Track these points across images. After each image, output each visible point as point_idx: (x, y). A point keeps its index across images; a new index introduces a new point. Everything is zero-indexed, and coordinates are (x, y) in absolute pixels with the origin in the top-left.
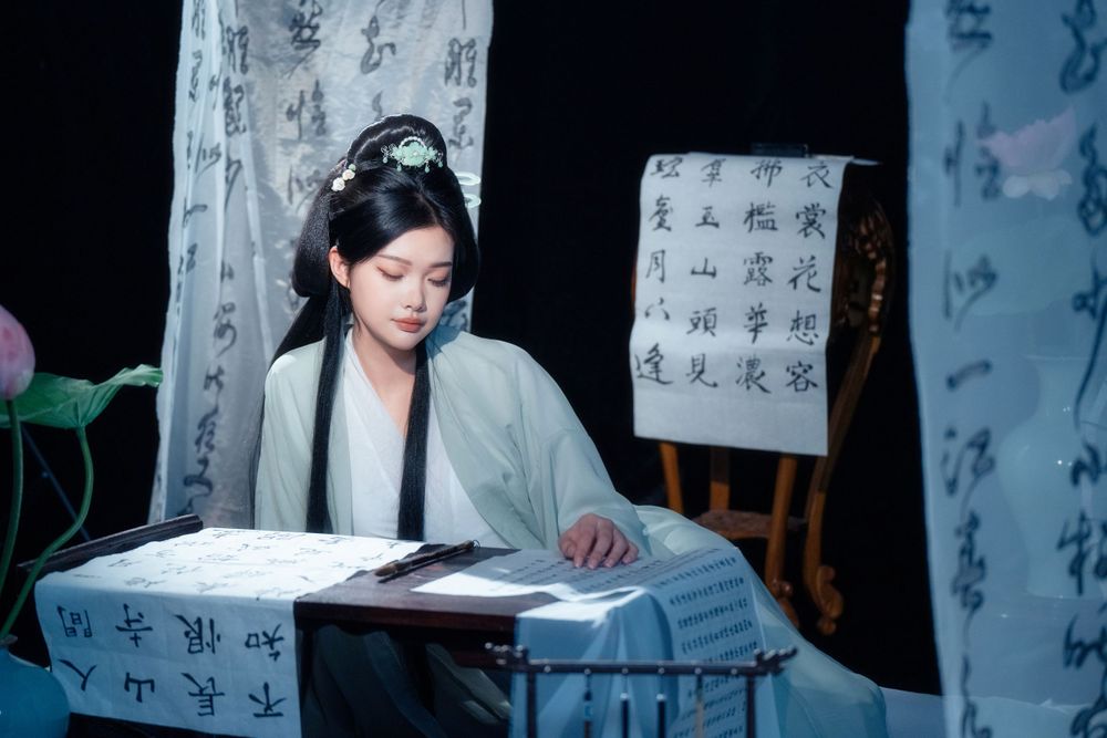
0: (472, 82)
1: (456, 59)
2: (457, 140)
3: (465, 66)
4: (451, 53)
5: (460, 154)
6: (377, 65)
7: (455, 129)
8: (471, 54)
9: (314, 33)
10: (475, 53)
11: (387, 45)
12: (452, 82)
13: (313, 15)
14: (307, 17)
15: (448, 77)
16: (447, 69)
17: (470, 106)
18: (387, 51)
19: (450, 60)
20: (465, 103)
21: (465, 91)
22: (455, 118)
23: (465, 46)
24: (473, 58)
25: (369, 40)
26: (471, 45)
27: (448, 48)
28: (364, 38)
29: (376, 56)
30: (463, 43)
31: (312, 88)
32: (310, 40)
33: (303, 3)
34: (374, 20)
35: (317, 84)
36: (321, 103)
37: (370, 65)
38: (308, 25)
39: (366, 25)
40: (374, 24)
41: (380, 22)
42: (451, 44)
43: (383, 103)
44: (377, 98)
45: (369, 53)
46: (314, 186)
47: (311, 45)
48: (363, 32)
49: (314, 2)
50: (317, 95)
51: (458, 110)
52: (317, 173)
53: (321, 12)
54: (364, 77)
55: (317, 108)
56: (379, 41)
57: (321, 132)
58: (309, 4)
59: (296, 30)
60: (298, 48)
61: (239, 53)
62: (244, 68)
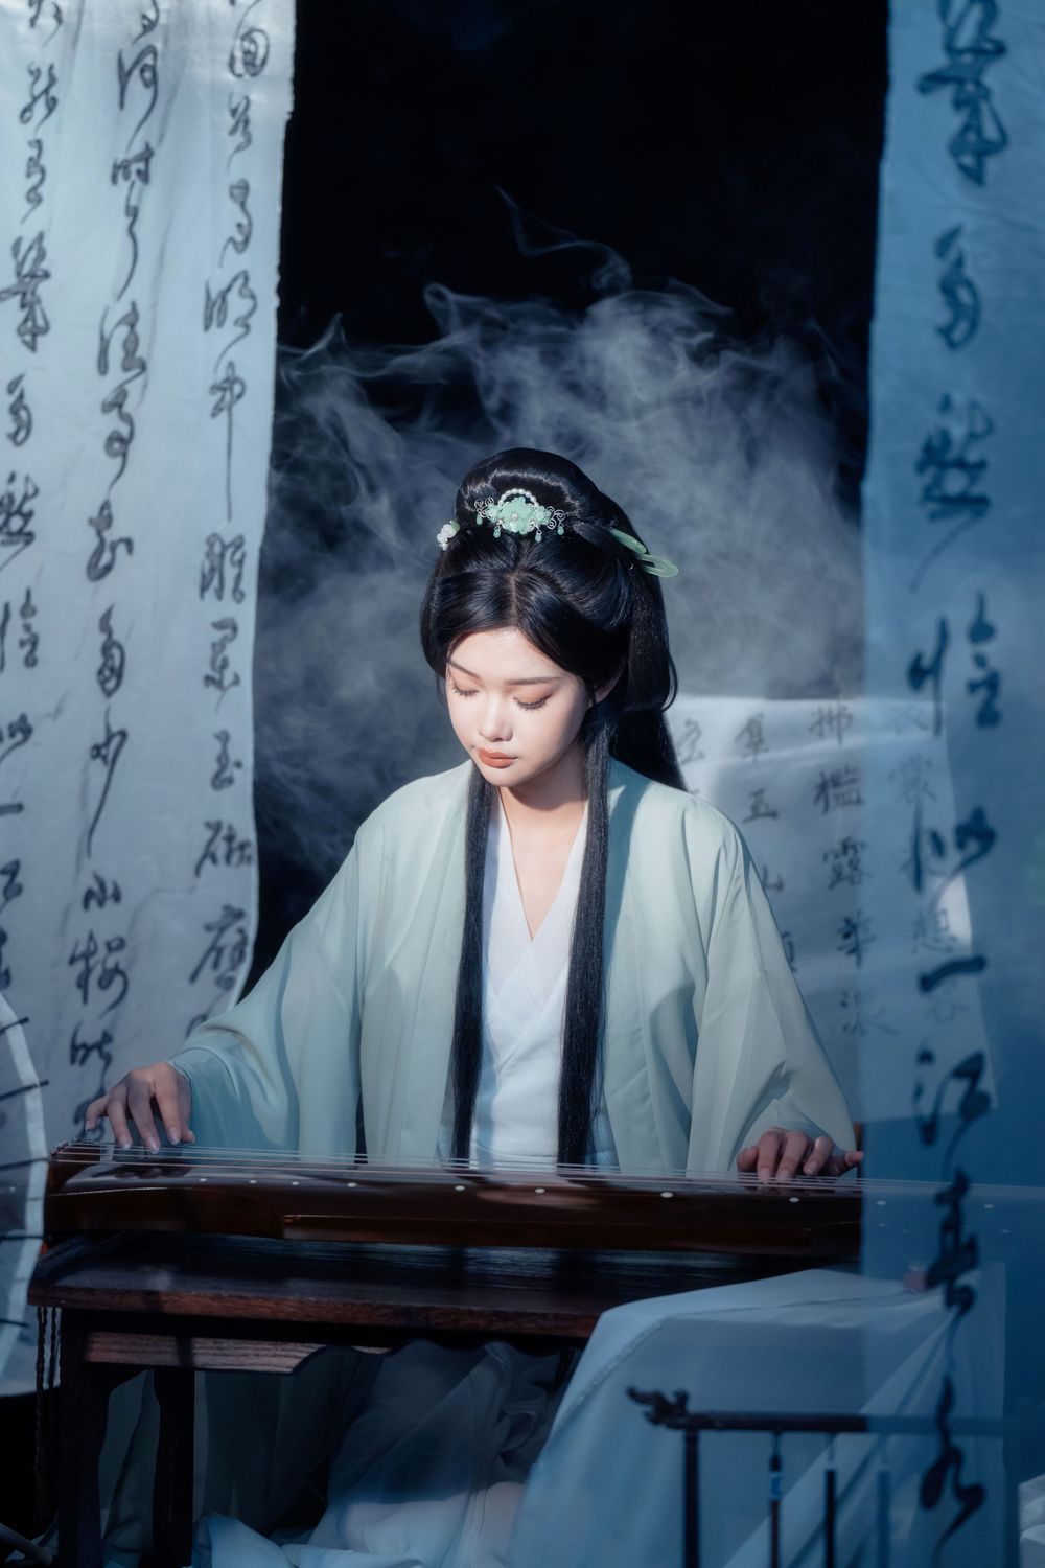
0: (238, 595)
1: (216, 563)
2: (214, 677)
3: (230, 573)
4: (209, 554)
5: (221, 698)
6: (108, 568)
7: (213, 663)
8: (238, 556)
9: (26, 523)
10: (244, 555)
11: (121, 540)
12: (210, 595)
13: (26, 498)
14: (18, 499)
15: (204, 588)
16: (203, 576)
17: (235, 629)
18: (121, 549)
19: (207, 565)
20: (229, 627)
21: (227, 608)
22: (214, 645)
23: (229, 546)
24: (241, 562)
25: (99, 533)
26: (239, 543)
27: (205, 548)
28: (92, 532)
29: (106, 558)
30: (227, 540)
31: (22, 600)
32: (20, 532)
33: (12, 478)
34: (106, 506)
35: (28, 594)
36: (33, 621)
37: (98, 570)
38: (19, 512)
39: (94, 513)
40: (106, 512)
41: (114, 510)
42: (210, 542)
43: (114, 622)
44: (107, 616)
45: (98, 553)
46: (19, 736)
47: (22, 539)
48: (91, 522)
49: (27, 479)
50: (28, 609)
51: (217, 635)
52: (23, 718)
53: (36, 492)
54: (91, 585)
55: (28, 628)
56: (111, 535)
57: (31, 661)
58: (20, 480)
59: (2, 518)
60: (4, 543)
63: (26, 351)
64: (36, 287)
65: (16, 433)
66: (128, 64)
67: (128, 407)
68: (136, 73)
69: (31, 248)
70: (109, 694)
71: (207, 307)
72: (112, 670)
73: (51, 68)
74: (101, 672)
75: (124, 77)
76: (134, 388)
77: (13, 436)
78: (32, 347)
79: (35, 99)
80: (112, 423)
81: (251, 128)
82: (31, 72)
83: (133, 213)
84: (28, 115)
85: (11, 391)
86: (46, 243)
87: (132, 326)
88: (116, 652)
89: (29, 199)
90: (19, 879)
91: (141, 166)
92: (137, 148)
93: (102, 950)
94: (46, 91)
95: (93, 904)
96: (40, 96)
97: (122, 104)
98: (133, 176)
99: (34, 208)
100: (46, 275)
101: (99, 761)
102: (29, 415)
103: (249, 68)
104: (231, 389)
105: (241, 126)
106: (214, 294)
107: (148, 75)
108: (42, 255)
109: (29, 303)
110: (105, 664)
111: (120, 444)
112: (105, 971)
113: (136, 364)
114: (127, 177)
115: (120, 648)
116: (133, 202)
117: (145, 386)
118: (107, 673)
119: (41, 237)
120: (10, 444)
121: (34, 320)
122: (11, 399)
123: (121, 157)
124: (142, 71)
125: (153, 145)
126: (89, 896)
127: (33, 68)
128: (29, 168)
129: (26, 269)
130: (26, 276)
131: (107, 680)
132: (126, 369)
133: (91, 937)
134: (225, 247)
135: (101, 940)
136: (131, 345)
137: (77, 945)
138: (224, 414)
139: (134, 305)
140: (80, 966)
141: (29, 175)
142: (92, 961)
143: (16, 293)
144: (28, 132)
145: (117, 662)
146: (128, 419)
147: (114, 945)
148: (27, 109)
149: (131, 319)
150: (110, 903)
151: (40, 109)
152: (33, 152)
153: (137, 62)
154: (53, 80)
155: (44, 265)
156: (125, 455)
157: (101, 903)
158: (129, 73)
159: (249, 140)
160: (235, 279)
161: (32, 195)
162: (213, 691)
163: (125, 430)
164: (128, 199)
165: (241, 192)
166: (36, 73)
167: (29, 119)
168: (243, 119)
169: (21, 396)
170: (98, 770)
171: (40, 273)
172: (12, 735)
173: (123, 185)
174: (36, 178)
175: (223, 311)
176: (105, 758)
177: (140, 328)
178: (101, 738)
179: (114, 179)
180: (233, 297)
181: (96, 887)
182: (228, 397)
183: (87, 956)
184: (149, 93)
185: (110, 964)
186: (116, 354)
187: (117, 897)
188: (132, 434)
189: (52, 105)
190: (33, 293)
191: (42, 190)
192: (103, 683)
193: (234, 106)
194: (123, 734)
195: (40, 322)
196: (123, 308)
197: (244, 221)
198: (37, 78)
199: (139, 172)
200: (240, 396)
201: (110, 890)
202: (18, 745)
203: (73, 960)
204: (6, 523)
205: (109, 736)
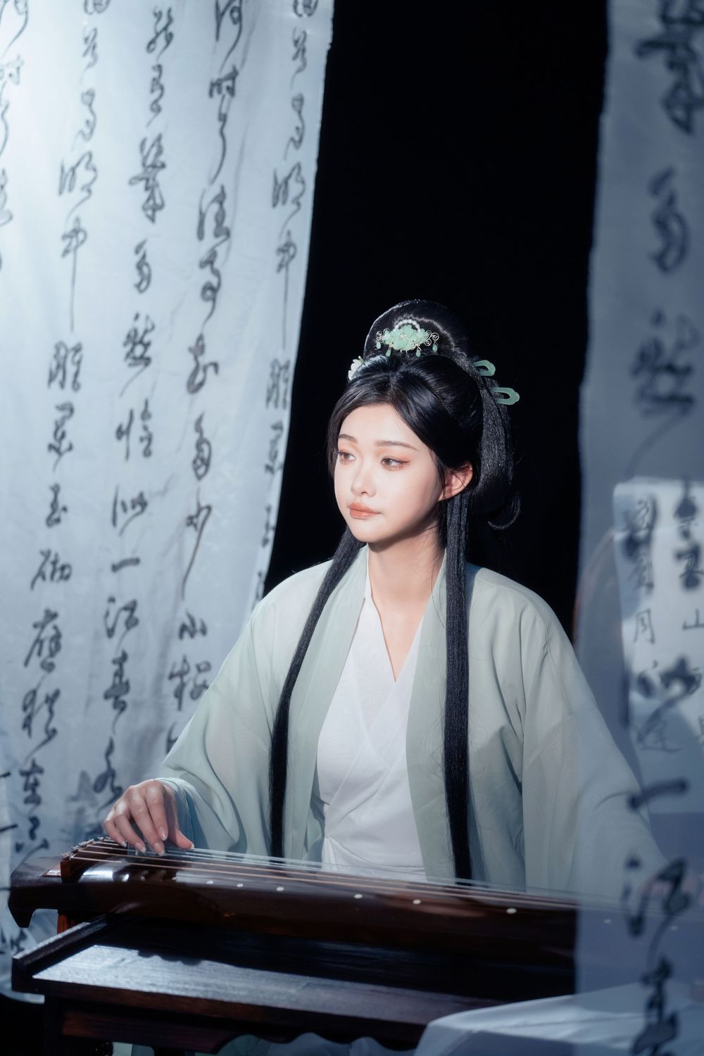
1: (276, 381)
2: (270, 464)
4: (272, 375)
6: (201, 384)
9: (146, 350)
10: (289, 374)
11: (211, 364)
12: (271, 404)
13: (146, 332)
14: (141, 333)
15: (269, 400)
16: (269, 391)
17: (282, 430)
18: (211, 370)
19: (271, 383)
20: (279, 427)
21: (280, 414)
22: (271, 442)
23: (283, 368)
25: (196, 358)
26: (287, 366)
27: (268, 369)
28: (191, 357)
29: (200, 377)
30: (282, 364)
31: (142, 408)
32: (142, 357)
33: (137, 317)
34: (200, 338)
35: (146, 403)
36: (149, 423)
37: (194, 386)
38: (141, 342)
39: (192, 343)
40: (200, 343)
41: (207, 341)
42: (273, 367)
43: (204, 425)
44: (199, 422)
45: (195, 373)
46: (138, 508)
47: (143, 362)
48: (190, 350)
49: (147, 318)
50: (146, 415)
51: (273, 434)
52: (141, 495)
53: (153, 327)
54: (188, 397)
55: (145, 428)
56: (204, 360)
57: (147, 453)
58: (142, 318)
59: (129, 347)
60: (130, 365)
61: (71, 369)
62: (76, 386)
63: (147, 222)
64: (155, 175)
65: (140, 283)
66: (222, 6)
67: (217, 265)
68: (228, 13)
69: (153, 146)
70: (199, 478)
71: (275, 189)
72: (202, 460)
73: (169, 11)
74: (195, 462)
75: (219, 16)
76: (221, 250)
77: (138, 286)
78: (152, 219)
79: (158, 34)
80: (206, 276)
81: (307, 55)
82: (155, 14)
83: (223, 118)
84: (152, 46)
85: (137, 252)
86: (164, 142)
87: (221, 203)
88: (205, 447)
89: (152, 110)
90: (137, 614)
91: (229, 83)
92: (227, 70)
93: (194, 671)
94: (165, 28)
95: (186, 635)
96: (161, 32)
97: (217, 37)
98: (224, 91)
99: (156, 116)
100: (163, 166)
101: (191, 528)
102: (150, 270)
103: (307, 9)
104: (288, 251)
105: (301, 53)
106: (280, 179)
107: (236, 15)
108: (160, 152)
109: (151, 187)
110: (198, 457)
111: (210, 292)
112: (196, 686)
113: (223, 232)
114: (219, 92)
115: (208, 443)
116: (224, 111)
117: (229, 249)
118: (199, 462)
119: (159, 138)
120: (135, 291)
121: (154, 199)
122: (137, 258)
123: (216, 77)
124: (232, 12)
125: (238, 68)
126: (183, 629)
127: (157, 11)
128: (153, 85)
129: (149, 161)
130: (149, 167)
131: (199, 467)
132: (217, 235)
133: (185, 661)
134: (288, 145)
135: (192, 662)
136: (220, 217)
137: (174, 665)
138: (284, 270)
139: (222, 188)
140: (177, 681)
141: (152, 91)
142: (186, 678)
143: (141, 179)
144: (152, 59)
145: (206, 454)
146: (216, 273)
147: (202, 667)
148: (152, 42)
149: (221, 199)
150: (199, 636)
151: (161, 41)
152: (156, 74)
153: (228, 5)
154: (170, 20)
155: (162, 158)
156: (214, 300)
157: (192, 635)
158: (223, 14)
159: (305, 64)
160: (293, 169)
161: (155, 106)
163: (214, 281)
164: (220, 108)
165: (299, 102)
166: (158, 15)
167: (153, 50)
168: (302, 47)
169: (144, 257)
170: (191, 533)
171: (159, 164)
172: (133, 507)
173: (217, 97)
174: (157, 93)
175: (286, 193)
176: (195, 526)
177: (226, 205)
178: (193, 511)
179: (211, 94)
180: (292, 182)
181: (188, 623)
182: (287, 258)
183: (182, 674)
184: (236, 27)
185: (200, 681)
186: (210, 225)
187: (204, 631)
188: (219, 284)
189: (169, 38)
190: (154, 179)
191: (161, 102)
192: (196, 469)
193: (296, 38)
194: (209, 508)
195: (158, 201)
196: (215, 190)
197: (300, 125)
198: (159, 19)
199: (228, 88)
200: (293, 257)
201: (198, 626)
202: (137, 514)
203: (172, 676)
204: (132, 350)
205: (200, 510)
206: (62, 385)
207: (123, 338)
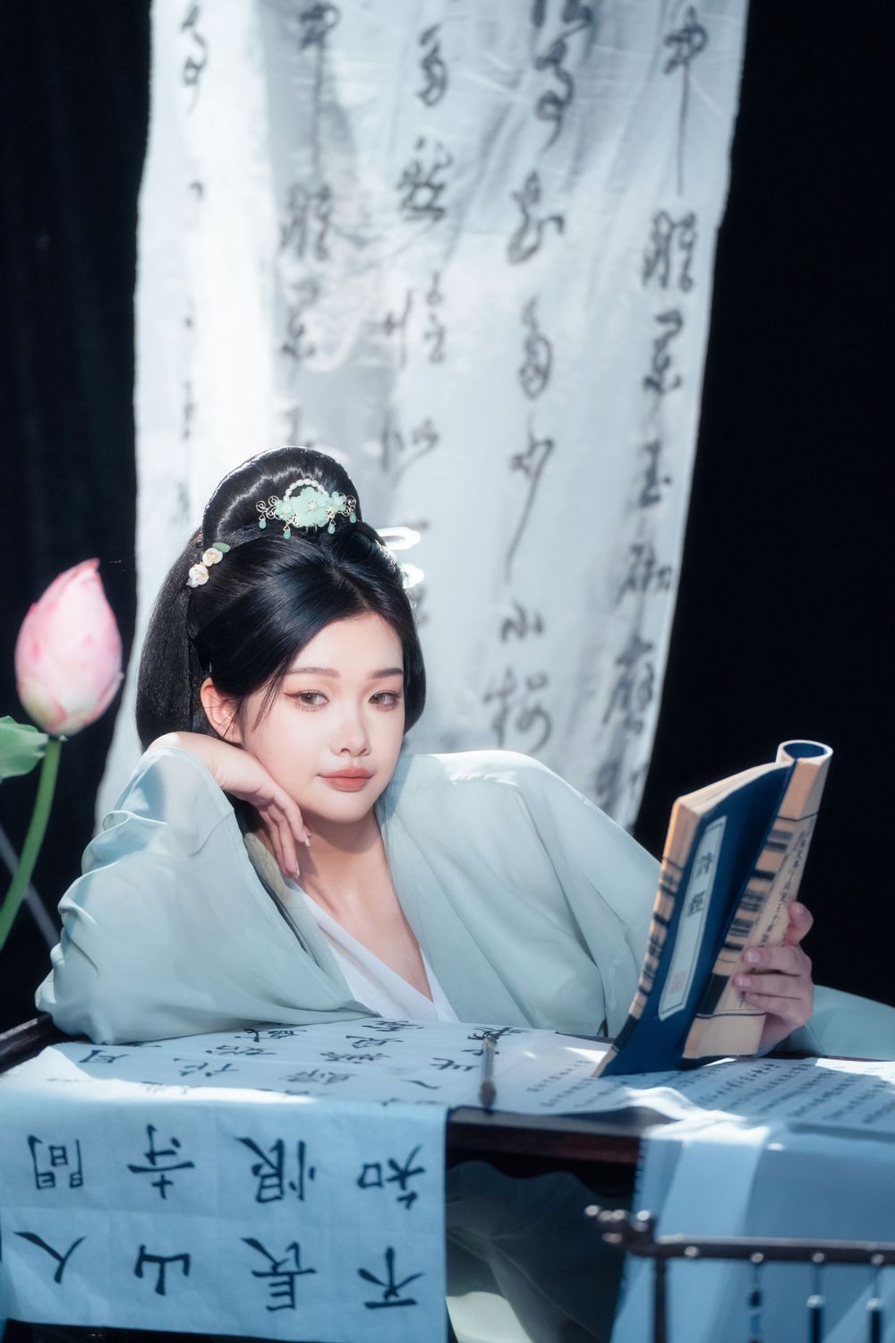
0: (687, 286)
1: (663, 246)
2: (656, 377)
3: (678, 258)
4: (656, 236)
6: (535, 250)
7: (654, 362)
8: (688, 237)
9: (436, 196)
10: (696, 236)
11: (551, 218)
12: (654, 282)
13: (437, 167)
14: (427, 168)
15: (647, 276)
16: (647, 262)
17: (680, 323)
18: (551, 228)
19: (652, 248)
20: (673, 319)
21: (672, 298)
22: (656, 342)
23: (678, 225)
24: (691, 245)
25: (524, 210)
26: (689, 222)
27: (651, 227)
28: (515, 208)
29: (529, 240)
30: (676, 219)
31: (427, 285)
32: (429, 206)
33: (421, 144)
34: (533, 178)
35: (436, 278)
36: (442, 311)
37: (522, 252)
38: (428, 184)
39: (520, 186)
40: (533, 185)
41: (544, 182)
42: (656, 220)
43: (541, 314)
44: (531, 308)
45: (523, 231)
46: (423, 444)
47: (431, 215)
48: (516, 196)
49: (440, 146)
50: (434, 297)
51: (660, 330)
52: (428, 423)
53: (450, 162)
54: (512, 269)
55: (434, 318)
56: (538, 212)
57: (437, 357)
58: (430, 146)
59: (407, 191)
60: (408, 219)
61: (314, 225)
62: (322, 253)
65: (428, 91)
67: (567, 64)
70: (532, 396)
72: (537, 368)
74: (523, 372)
76: (575, 43)
77: (424, 95)
80: (547, 82)
85: (423, 42)
88: (541, 349)
93: (522, 688)
95: (512, 635)
101: (520, 475)
102: (445, 71)
104: (689, 40)
110: (528, 363)
111: (553, 106)
112: (525, 711)
113: (581, 12)
115: (547, 344)
117: (590, 41)
118: (530, 372)
120: (419, 103)
122: (423, 52)
126: (508, 626)
131: (530, 379)
132: (567, 19)
133: (509, 673)
135: (521, 676)
137: (493, 681)
138: (680, 70)
140: (496, 704)
142: (510, 700)
145: (543, 359)
146: (566, 78)
147: (536, 682)
150: (531, 635)
156: (560, 118)
157: (521, 635)
162: (651, 393)
163: (561, 90)
169: (436, 49)
170: (521, 482)
172: (416, 441)
176: (527, 470)
178: (522, 447)
181: (516, 617)
182: (685, 50)
183: (504, 694)
185: (531, 704)
186: (555, 3)
187: (540, 627)
188: (569, 95)
192: (525, 383)
194: (549, 444)
200: (699, 48)
201: (531, 620)
202: (423, 453)
203: (487, 698)
204: (411, 197)
205: (533, 446)
206: (300, 252)
207: (397, 177)
